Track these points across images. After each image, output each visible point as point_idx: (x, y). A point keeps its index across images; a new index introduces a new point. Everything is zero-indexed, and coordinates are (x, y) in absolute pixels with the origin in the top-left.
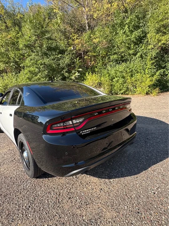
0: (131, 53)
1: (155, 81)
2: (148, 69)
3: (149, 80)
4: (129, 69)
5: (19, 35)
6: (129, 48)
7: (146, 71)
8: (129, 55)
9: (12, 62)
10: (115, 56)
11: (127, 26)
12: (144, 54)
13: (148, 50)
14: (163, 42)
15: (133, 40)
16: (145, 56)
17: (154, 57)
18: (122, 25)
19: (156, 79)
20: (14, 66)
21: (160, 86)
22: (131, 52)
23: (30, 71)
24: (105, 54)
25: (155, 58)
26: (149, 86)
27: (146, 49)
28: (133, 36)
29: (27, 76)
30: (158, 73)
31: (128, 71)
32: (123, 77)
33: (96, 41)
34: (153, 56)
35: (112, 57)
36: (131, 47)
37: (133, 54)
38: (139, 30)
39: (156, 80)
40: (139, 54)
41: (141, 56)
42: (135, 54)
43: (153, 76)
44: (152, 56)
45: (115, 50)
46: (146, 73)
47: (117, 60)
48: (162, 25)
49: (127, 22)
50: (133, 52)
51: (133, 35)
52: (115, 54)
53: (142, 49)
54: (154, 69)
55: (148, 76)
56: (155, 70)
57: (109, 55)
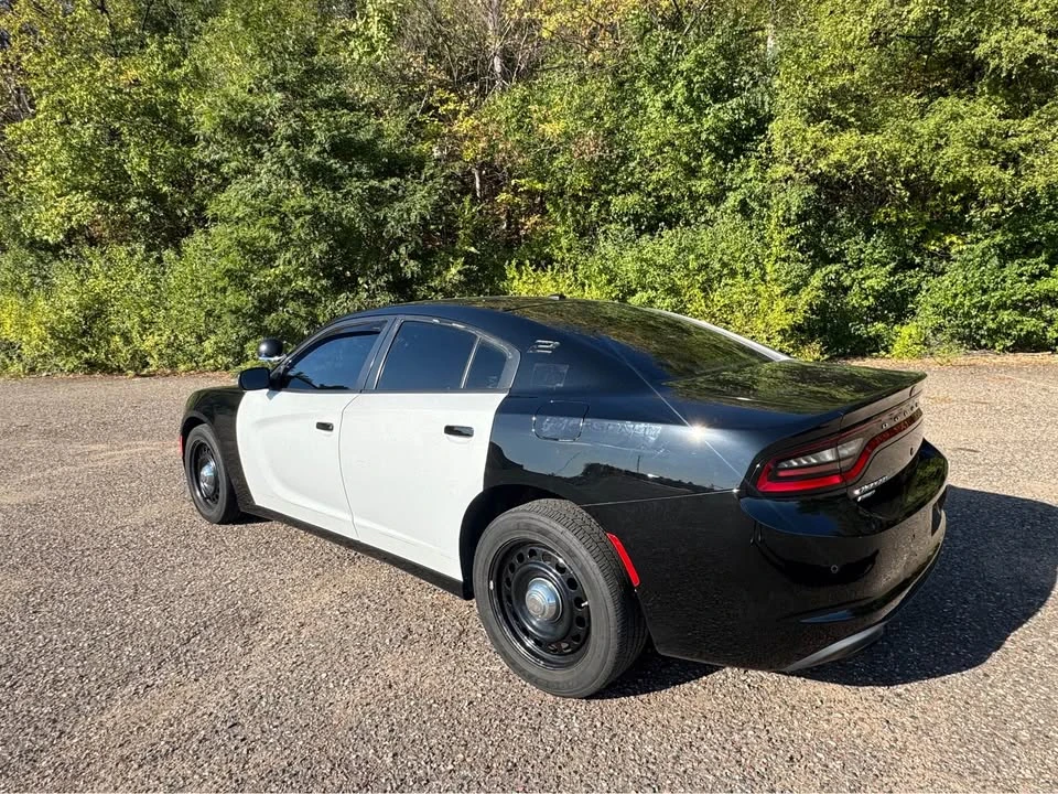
0: (701, 190)
1: (805, 312)
2: (776, 262)
3: (780, 305)
4: (697, 258)
5: (182, 71)
6: (692, 172)
7: (769, 269)
8: (694, 197)
9: (139, 195)
10: (633, 199)
11: (681, 83)
12: (758, 199)
13: (772, 182)
14: (834, 157)
15: (707, 140)
16: (761, 206)
17: (797, 215)
18: (660, 75)
19: (811, 305)
20: (145, 210)
21: (823, 331)
22: (702, 186)
23: (240, 243)
24: (588, 185)
25: (801, 218)
26: (782, 332)
27: (763, 180)
28: (708, 122)
29: (225, 264)
30: (815, 281)
31: (693, 265)
32: (673, 291)
33: (552, 129)
34: (794, 209)
35: (617, 203)
36: (701, 167)
37: (708, 197)
38: (734, 102)
39: (811, 309)
40: (732, 199)
41: (744, 209)
42: (717, 198)
43: (796, 289)
44: (789, 209)
45: (632, 174)
46: (768, 278)
47: (636, 218)
48: (831, 88)
49: (683, 66)
50: (711, 186)
51: (706, 115)
52: (632, 188)
53: (745, 178)
54: (799, 261)
55: (778, 290)
56: (805, 267)
57: (605, 192)
